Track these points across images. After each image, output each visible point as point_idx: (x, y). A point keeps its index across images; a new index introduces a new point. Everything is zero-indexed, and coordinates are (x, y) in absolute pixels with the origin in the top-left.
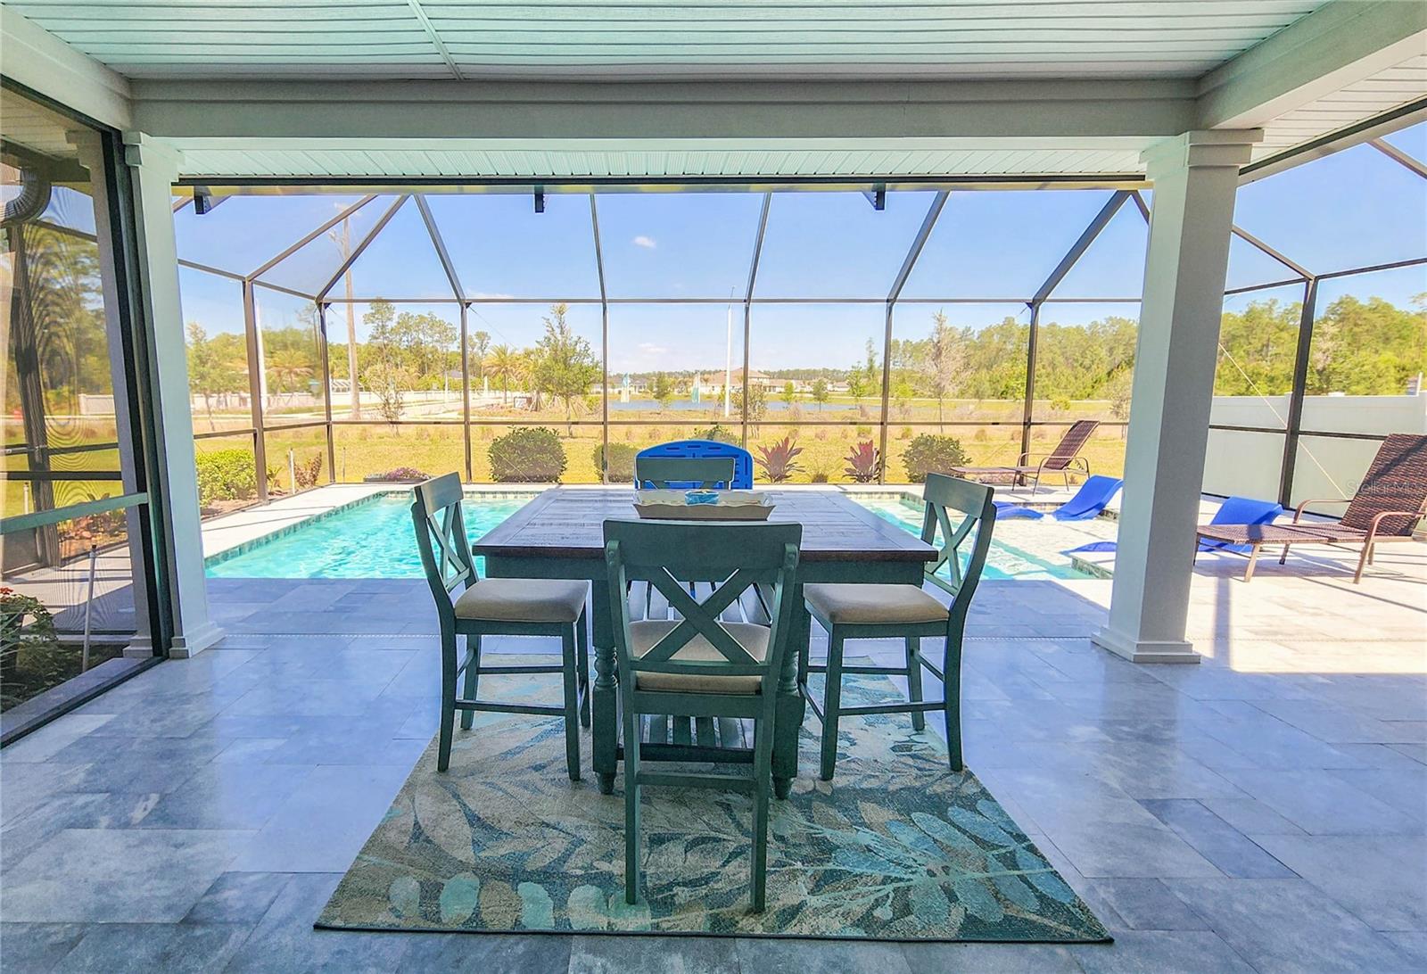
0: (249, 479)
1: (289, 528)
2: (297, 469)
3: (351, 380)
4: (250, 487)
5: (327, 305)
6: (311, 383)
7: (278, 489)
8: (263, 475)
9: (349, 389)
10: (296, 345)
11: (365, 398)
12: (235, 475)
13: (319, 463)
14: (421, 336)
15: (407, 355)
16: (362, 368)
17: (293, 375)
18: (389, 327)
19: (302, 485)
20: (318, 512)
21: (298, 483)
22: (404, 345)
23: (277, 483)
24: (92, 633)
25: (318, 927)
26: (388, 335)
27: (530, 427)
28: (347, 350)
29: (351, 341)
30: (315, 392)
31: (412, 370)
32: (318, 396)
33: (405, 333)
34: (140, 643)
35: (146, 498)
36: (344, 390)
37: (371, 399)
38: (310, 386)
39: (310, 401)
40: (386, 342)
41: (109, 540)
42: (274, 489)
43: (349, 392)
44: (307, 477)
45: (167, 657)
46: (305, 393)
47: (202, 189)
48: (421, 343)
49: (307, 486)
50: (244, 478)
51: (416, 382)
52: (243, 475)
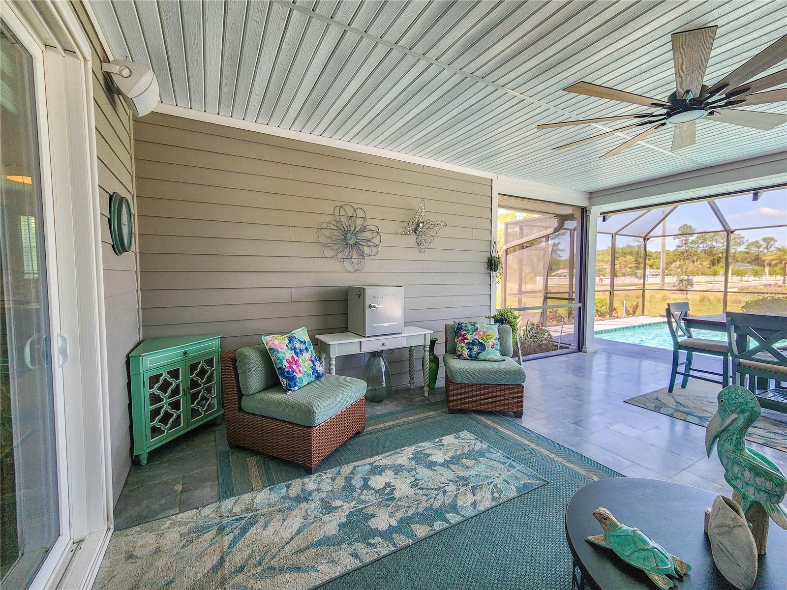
0: (605, 309)
1: (621, 328)
2: (626, 308)
3: (661, 270)
4: (605, 313)
5: (648, 239)
6: (637, 272)
7: (617, 315)
8: (612, 309)
9: (659, 275)
10: (631, 253)
11: (668, 279)
12: (600, 307)
13: (637, 306)
14: (714, 243)
15: (703, 255)
16: (669, 264)
17: (627, 268)
18: (691, 241)
19: (628, 315)
20: (635, 324)
21: (626, 314)
22: (699, 250)
23: (617, 313)
24: (561, 343)
25: (624, 401)
26: (689, 244)
27: (776, 296)
28: (660, 254)
29: (663, 250)
30: (639, 276)
31: (704, 264)
32: (640, 278)
33: (702, 243)
34: (574, 346)
35: (580, 305)
36: (656, 275)
37: (671, 280)
38: (636, 273)
39: (636, 281)
40: (687, 248)
41: (557, 323)
42: (615, 315)
43: (659, 277)
44: (631, 312)
45: (581, 351)
46: (633, 277)
47: (605, 215)
48: (714, 248)
49: (630, 316)
50: (603, 309)
51: (707, 270)
52: (604, 307)
